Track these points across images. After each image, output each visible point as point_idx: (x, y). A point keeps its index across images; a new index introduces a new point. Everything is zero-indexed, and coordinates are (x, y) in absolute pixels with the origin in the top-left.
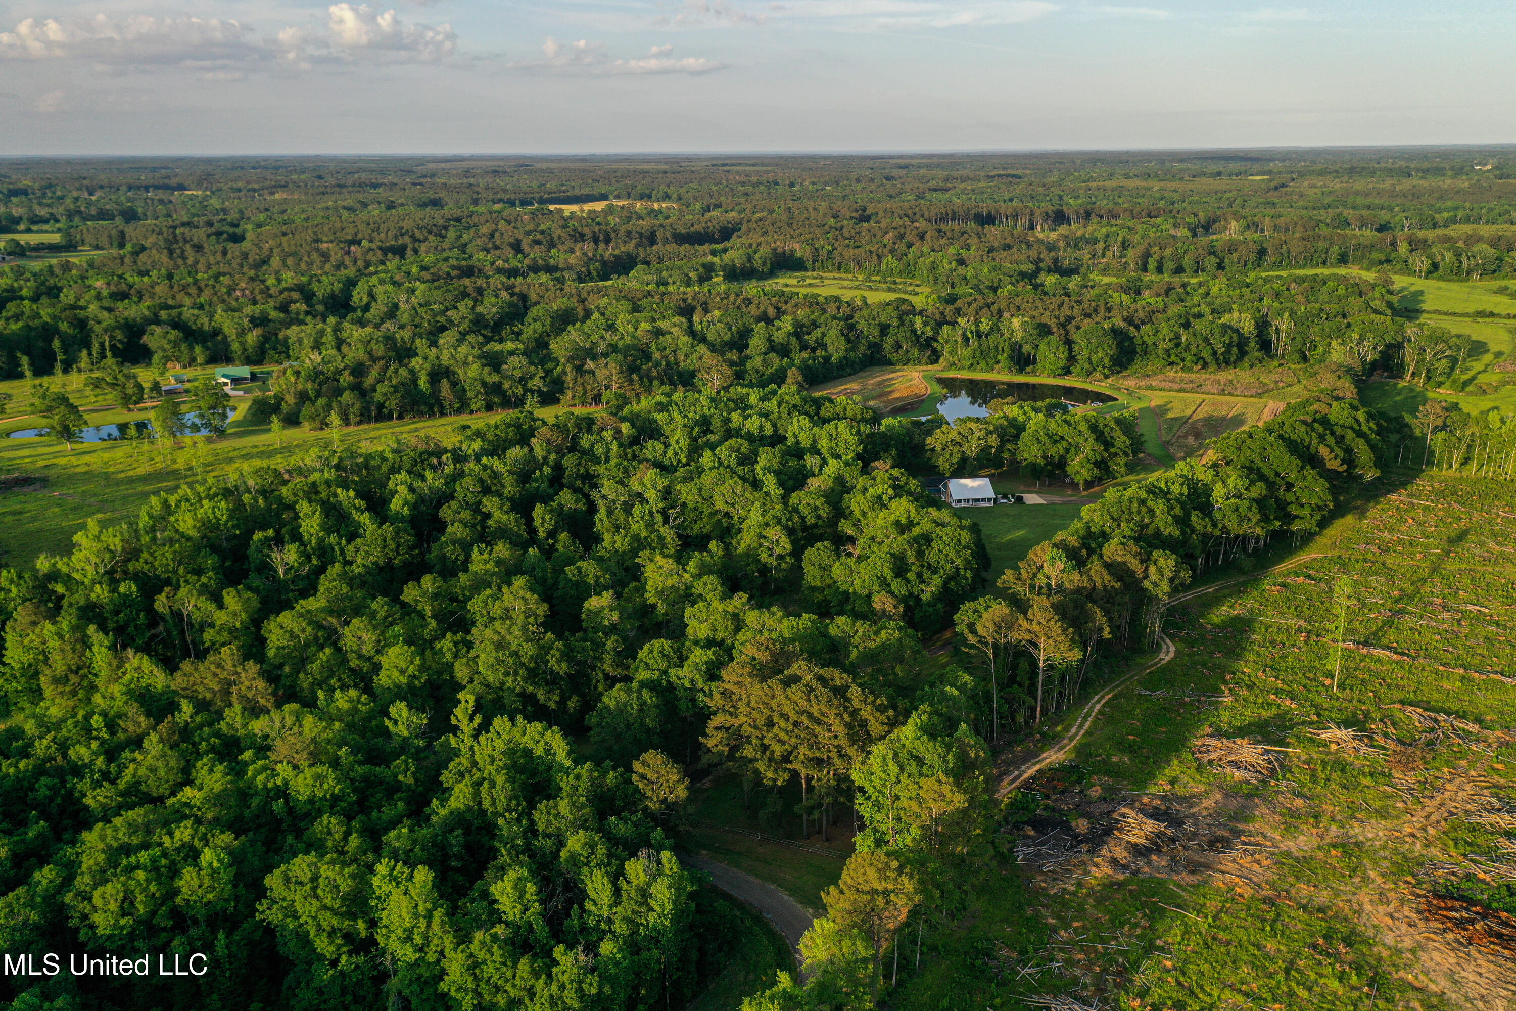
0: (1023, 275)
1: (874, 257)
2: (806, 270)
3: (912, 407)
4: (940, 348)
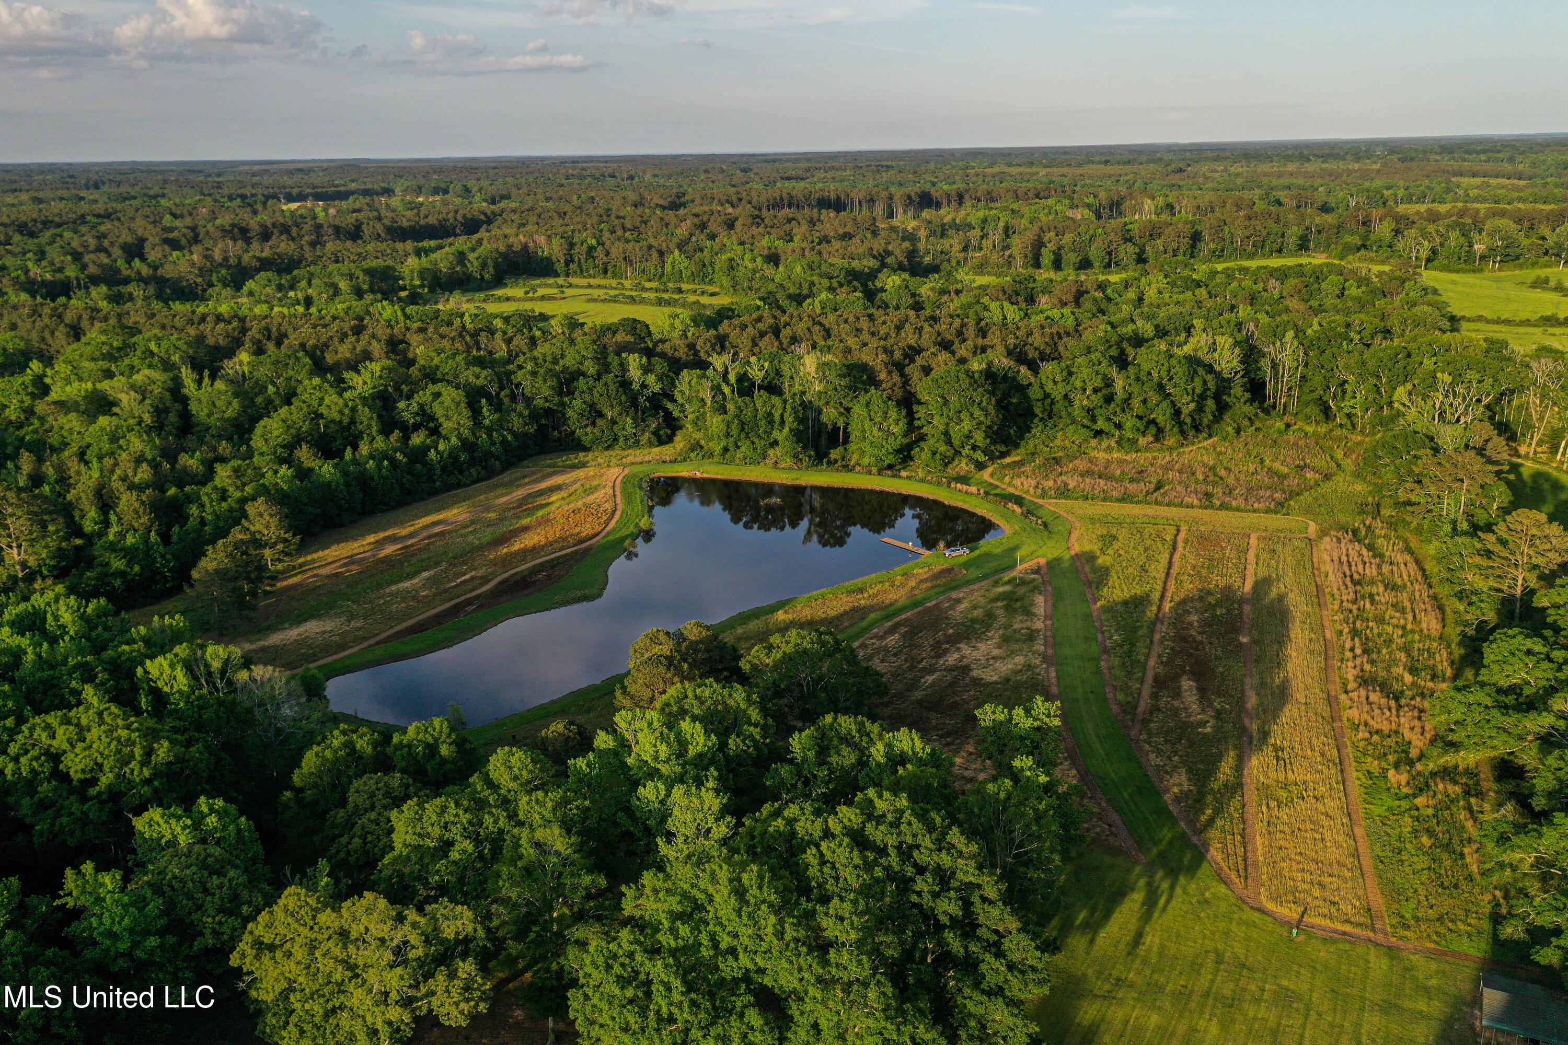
0: (854, 276)
1: (655, 255)
2: (557, 275)
3: (549, 576)
4: (676, 414)
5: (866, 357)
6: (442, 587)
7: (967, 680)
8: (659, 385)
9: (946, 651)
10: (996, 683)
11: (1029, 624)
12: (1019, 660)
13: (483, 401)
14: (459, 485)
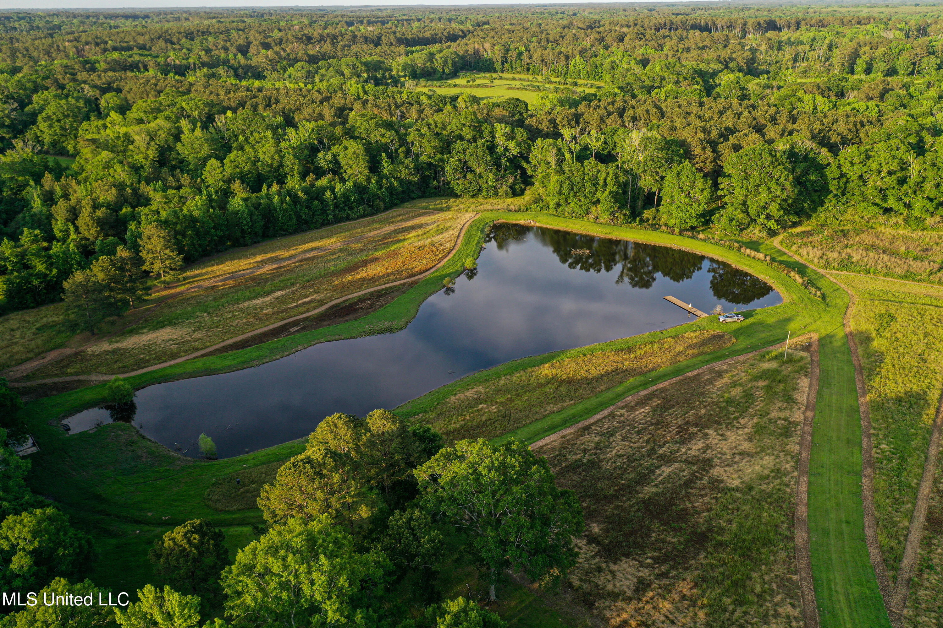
0: (700, 73)
1: (563, 58)
2: (495, 71)
3: (371, 305)
4: (529, 173)
5: (686, 135)
6: (284, 307)
7: (705, 481)
8: (518, 150)
9: (692, 436)
10: (737, 490)
11: (787, 413)
12: (768, 461)
13: (384, 155)
14: (348, 219)
